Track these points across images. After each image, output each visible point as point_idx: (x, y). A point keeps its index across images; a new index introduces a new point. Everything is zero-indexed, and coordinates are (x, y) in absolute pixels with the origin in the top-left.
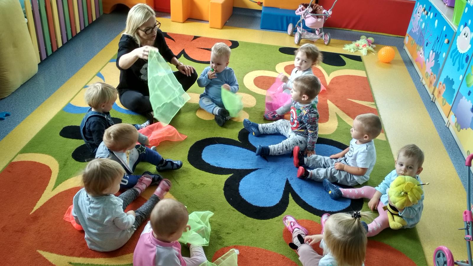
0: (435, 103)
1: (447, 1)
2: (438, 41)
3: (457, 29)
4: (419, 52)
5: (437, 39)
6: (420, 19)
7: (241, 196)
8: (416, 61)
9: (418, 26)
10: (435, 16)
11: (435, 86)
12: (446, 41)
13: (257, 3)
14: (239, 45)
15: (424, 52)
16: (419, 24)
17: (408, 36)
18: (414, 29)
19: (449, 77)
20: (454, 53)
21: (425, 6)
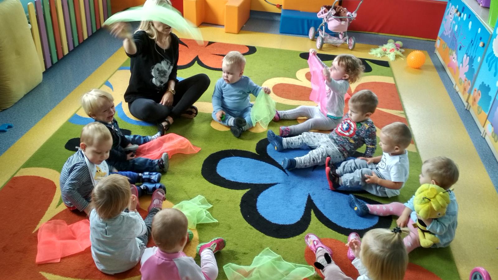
0: (469, 111)
1: (482, 2)
2: (473, 44)
3: (492, 31)
4: (451, 56)
5: (471, 42)
6: (452, 22)
7: (259, 213)
8: (449, 66)
9: (451, 28)
10: (469, 17)
11: (470, 93)
12: (481, 44)
13: (275, 5)
14: (257, 51)
15: (457, 57)
16: (451, 25)
17: (440, 40)
18: (445, 32)
19: (484, 83)
20: (490, 57)
21: (457, 7)
